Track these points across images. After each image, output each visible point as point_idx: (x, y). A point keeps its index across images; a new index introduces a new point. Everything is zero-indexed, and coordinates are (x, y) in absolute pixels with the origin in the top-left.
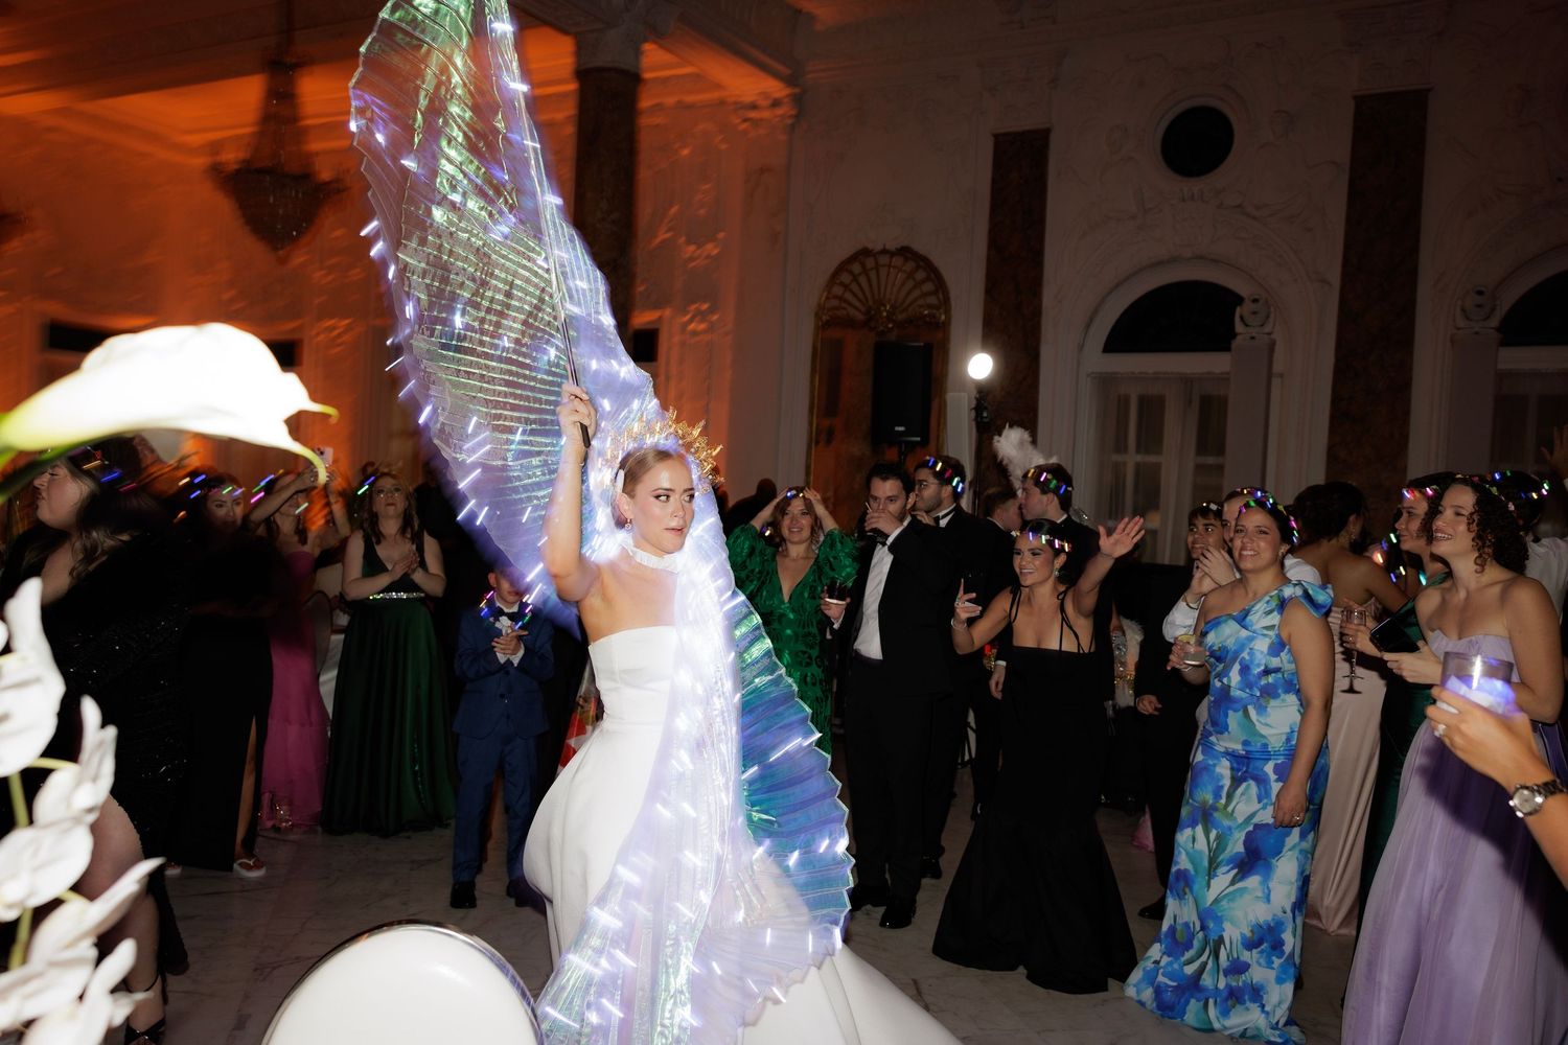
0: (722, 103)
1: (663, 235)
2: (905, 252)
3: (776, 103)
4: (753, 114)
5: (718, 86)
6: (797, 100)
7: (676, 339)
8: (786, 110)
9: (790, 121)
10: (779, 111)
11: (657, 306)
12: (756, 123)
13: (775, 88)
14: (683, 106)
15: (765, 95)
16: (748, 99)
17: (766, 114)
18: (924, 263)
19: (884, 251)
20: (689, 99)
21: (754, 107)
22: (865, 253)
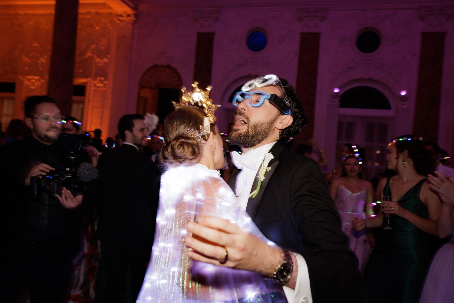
0: (111, 14)
1: (89, 54)
2: (169, 67)
3: (129, 16)
4: (121, 18)
5: (110, 8)
6: (136, 15)
7: (92, 88)
8: (132, 18)
9: (133, 22)
10: (130, 18)
11: (86, 77)
12: (121, 21)
13: (129, 10)
14: (97, 13)
15: (125, 12)
16: (119, 13)
17: (125, 19)
18: (174, 70)
19: (162, 66)
20: (99, 11)
21: (121, 16)
22: (156, 66)
